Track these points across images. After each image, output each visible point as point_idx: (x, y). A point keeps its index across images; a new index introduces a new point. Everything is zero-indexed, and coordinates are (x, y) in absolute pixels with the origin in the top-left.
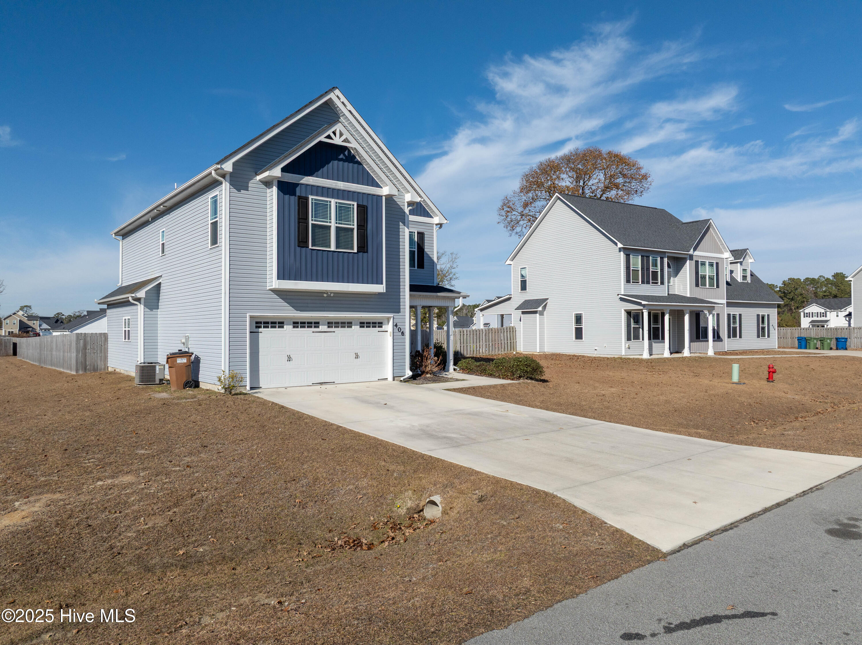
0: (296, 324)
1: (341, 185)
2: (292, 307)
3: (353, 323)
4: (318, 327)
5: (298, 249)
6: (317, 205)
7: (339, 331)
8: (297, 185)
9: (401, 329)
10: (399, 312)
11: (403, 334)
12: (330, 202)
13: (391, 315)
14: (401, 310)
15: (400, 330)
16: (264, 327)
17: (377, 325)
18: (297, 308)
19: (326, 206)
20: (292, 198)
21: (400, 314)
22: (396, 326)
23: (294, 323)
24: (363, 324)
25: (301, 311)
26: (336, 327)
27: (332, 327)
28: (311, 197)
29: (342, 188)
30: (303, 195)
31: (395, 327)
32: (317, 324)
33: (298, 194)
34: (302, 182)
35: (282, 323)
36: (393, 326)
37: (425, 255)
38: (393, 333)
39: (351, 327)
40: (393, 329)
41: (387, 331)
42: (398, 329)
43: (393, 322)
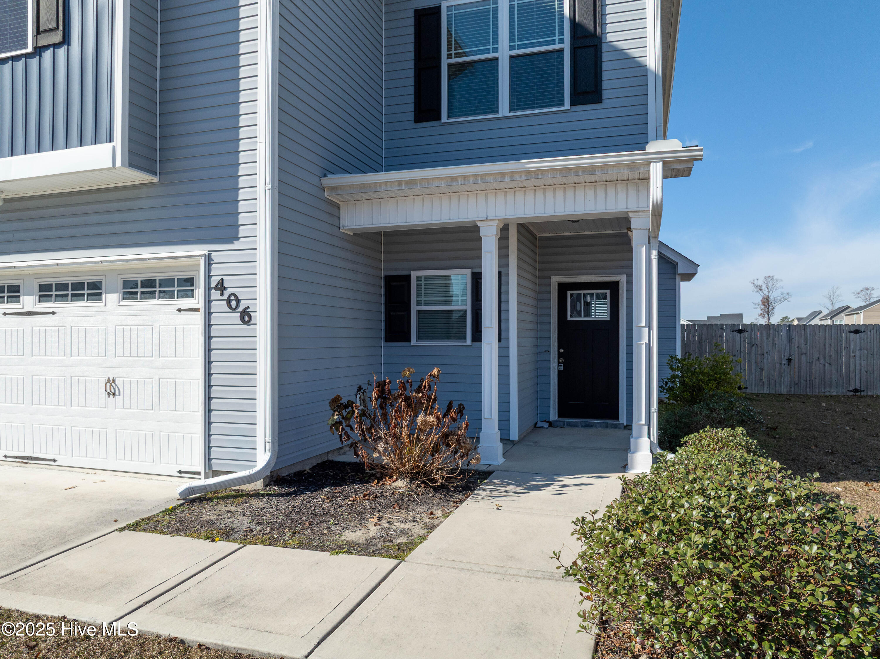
3: (104, 286)
4: (17, 299)
7: (67, 311)
9: (238, 301)
10: (233, 237)
11: (246, 317)
13: (202, 250)
14: (243, 231)
15: (234, 303)
17: (176, 289)
21: (236, 245)
22: (221, 287)
24: (130, 288)
26: (58, 298)
27: (48, 298)
31: (215, 295)
32: (14, 291)
36: (210, 289)
37: (605, 57)
38: (209, 314)
39: (97, 296)
40: (209, 302)
41: (197, 310)
42: (229, 301)
43: (209, 277)
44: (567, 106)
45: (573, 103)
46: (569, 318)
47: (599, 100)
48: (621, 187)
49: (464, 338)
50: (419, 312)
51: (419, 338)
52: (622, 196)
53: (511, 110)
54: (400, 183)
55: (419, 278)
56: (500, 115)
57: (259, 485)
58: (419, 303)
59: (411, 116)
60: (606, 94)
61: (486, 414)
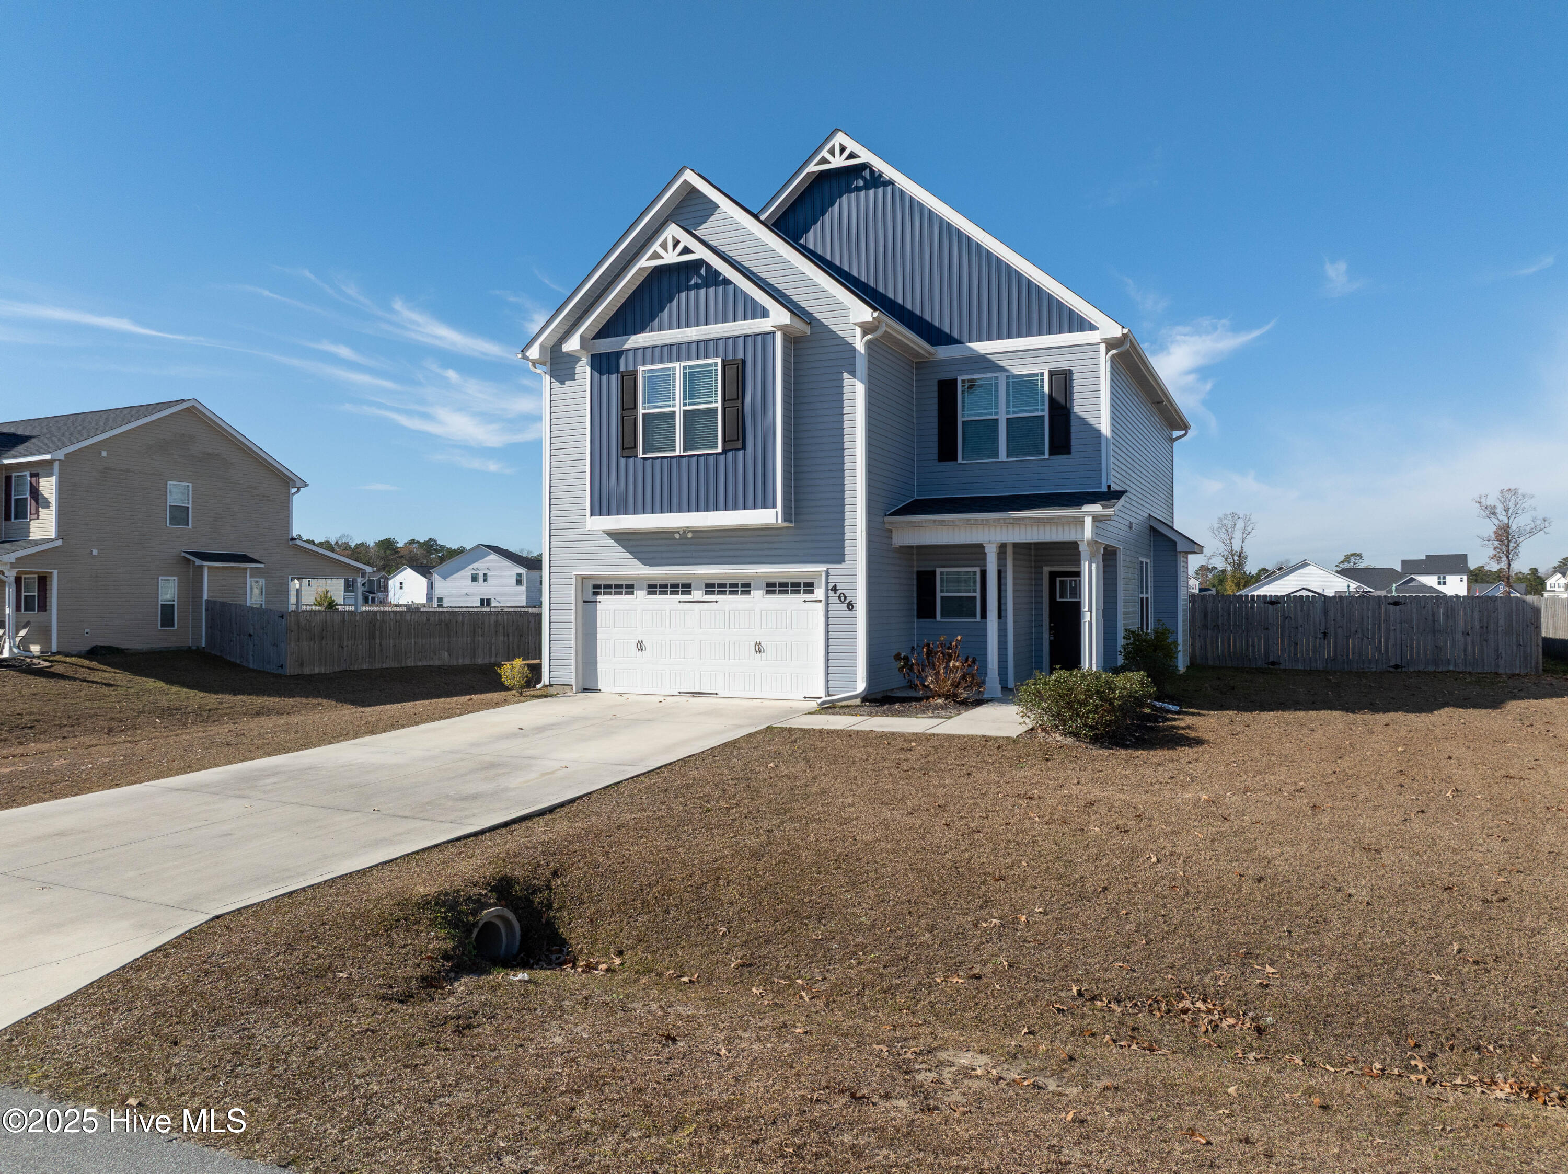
0: (653, 588)
1: (692, 333)
2: (638, 559)
3: (752, 585)
4: (689, 593)
5: (622, 460)
6: (652, 380)
7: (727, 601)
8: (619, 354)
9: (845, 597)
10: (841, 560)
11: (850, 606)
12: (674, 368)
13: (822, 568)
14: (847, 557)
15: (843, 599)
16: (605, 594)
17: (802, 588)
18: (647, 560)
19: (668, 377)
20: (613, 377)
21: (843, 565)
22: (835, 589)
23: (650, 586)
24: (771, 588)
25: (651, 565)
26: (720, 592)
27: (712, 593)
28: (641, 368)
29: (695, 338)
30: (631, 368)
31: (831, 593)
32: (686, 588)
33: (622, 369)
34: (626, 346)
35: (632, 586)
36: (827, 590)
37: (1073, 422)
38: (827, 604)
39: (748, 592)
40: (827, 597)
41: (820, 601)
42: (840, 597)
43: (827, 583)
44: (1047, 456)
45: (1051, 454)
46: (1058, 599)
47: (1068, 452)
48: (1072, 526)
49: (974, 616)
50: (942, 597)
51: (942, 616)
52: (1073, 531)
53: (1008, 457)
54: (934, 521)
55: (942, 573)
56: (1000, 460)
57: (858, 701)
58: (942, 591)
59: (936, 457)
60: (1073, 449)
61: (990, 666)
